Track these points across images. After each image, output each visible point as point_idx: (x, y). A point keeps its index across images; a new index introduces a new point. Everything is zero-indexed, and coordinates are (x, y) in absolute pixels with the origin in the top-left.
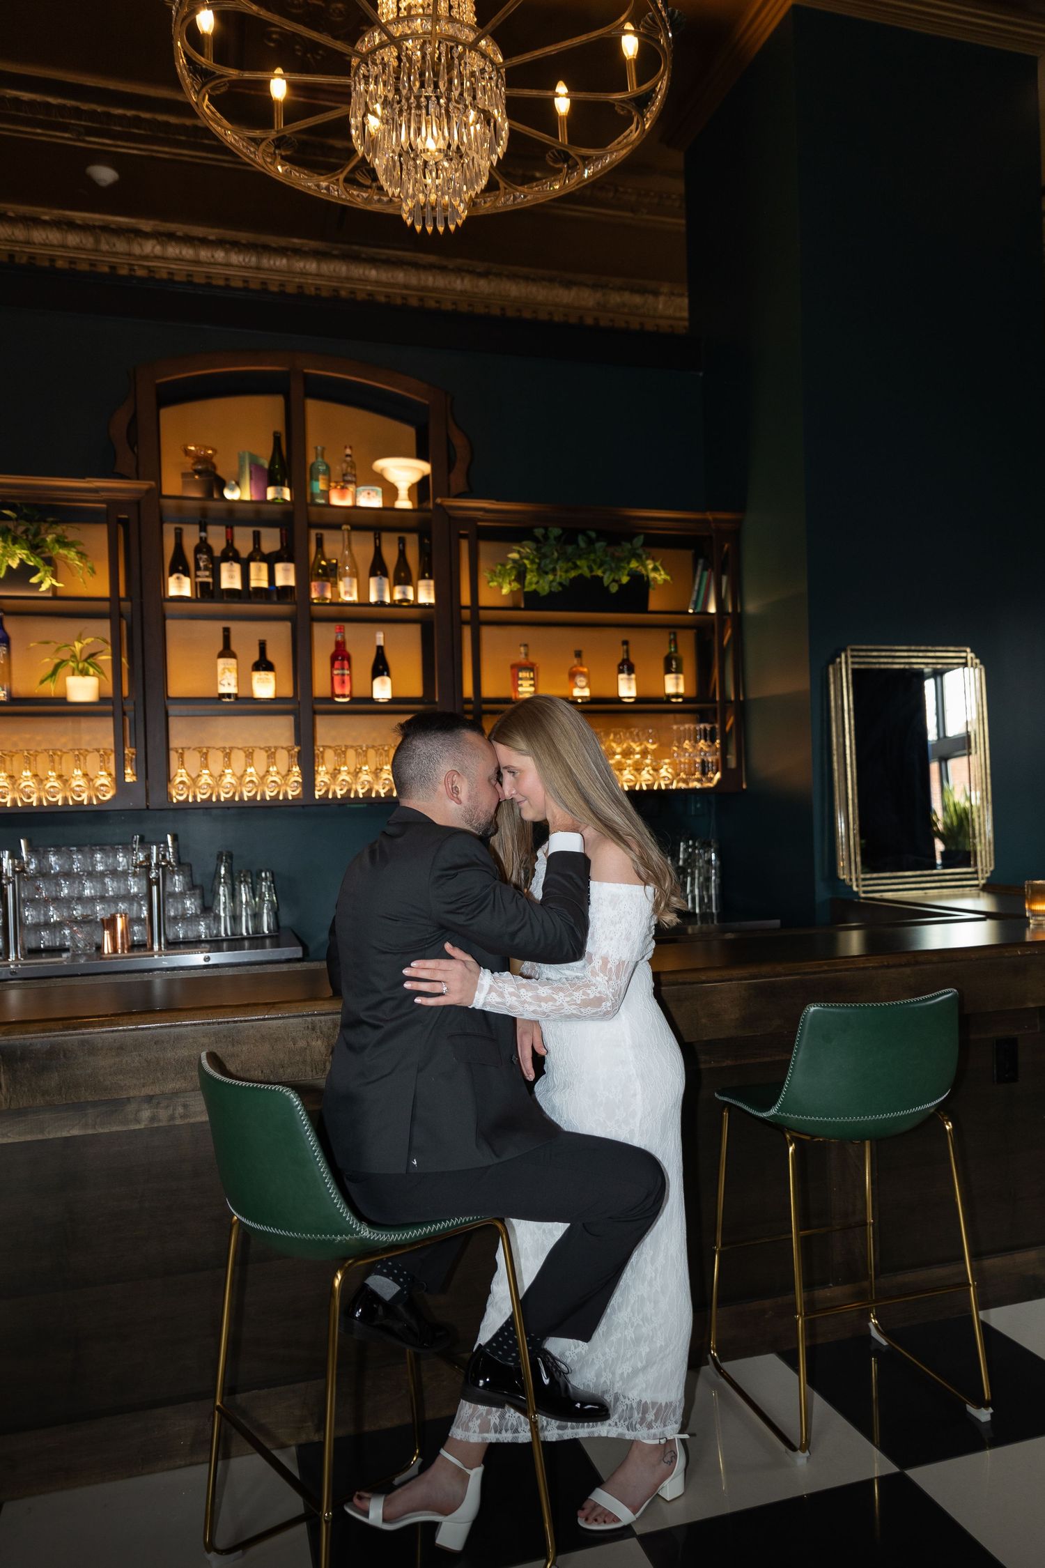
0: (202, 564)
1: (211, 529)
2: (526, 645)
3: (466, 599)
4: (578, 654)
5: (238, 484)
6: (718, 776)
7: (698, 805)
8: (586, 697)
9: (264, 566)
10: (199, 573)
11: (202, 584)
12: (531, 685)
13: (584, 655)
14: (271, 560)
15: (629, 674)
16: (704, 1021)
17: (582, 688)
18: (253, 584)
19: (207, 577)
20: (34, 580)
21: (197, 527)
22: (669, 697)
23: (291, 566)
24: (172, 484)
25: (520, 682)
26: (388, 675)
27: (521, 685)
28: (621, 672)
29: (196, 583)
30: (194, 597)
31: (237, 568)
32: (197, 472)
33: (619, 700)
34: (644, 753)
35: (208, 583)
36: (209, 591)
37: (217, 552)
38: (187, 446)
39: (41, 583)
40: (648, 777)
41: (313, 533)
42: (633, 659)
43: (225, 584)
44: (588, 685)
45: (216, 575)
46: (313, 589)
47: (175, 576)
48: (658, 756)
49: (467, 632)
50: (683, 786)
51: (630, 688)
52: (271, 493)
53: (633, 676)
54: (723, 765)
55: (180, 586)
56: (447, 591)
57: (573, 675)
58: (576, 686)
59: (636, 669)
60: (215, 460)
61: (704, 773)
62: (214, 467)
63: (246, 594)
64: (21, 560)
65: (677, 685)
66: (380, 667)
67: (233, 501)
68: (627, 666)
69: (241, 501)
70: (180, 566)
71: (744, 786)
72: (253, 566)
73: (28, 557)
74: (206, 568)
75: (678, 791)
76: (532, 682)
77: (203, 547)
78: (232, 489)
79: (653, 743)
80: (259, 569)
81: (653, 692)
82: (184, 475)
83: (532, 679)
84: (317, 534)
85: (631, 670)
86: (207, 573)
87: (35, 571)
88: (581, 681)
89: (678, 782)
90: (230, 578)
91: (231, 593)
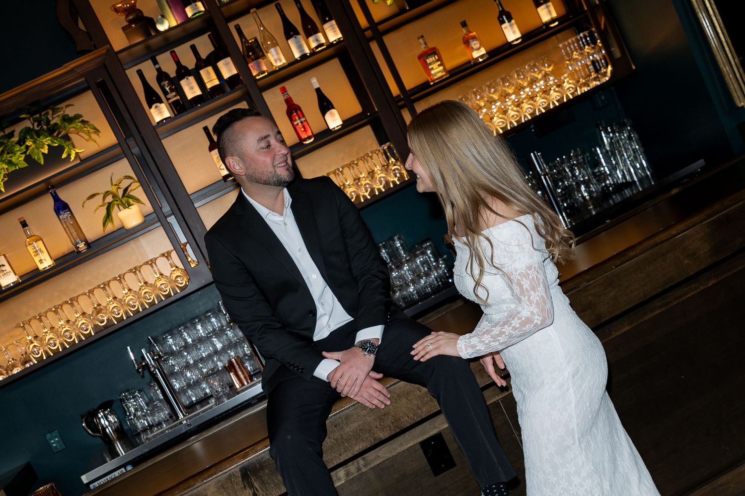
0: (167, 89)
1: (159, 58)
2: (422, 37)
3: (363, 22)
4: (464, 24)
5: (163, 16)
6: (610, 68)
7: (603, 98)
8: (483, 55)
9: (210, 69)
10: (168, 96)
11: (173, 102)
12: (439, 65)
13: (468, 23)
14: (212, 61)
15: (509, 20)
16: (686, 262)
17: (478, 49)
18: (209, 86)
19: (175, 96)
20: (64, 156)
21: (150, 62)
22: (547, 24)
23: (229, 59)
24: (118, 40)
25: (430, 67)
26: (333, 108)
27: (432, 69)
28: (503, 22)
29: (170, 104)
30: (173, 116)
31: (192, 79)
32: (131, 22)
33: (509, 45)
34: (546, 76)
35: (178, 100)
36: (181, 106)
37: (173, 74)
38: (115, 5)
39: (69, 155)
40: (556, 94)
41: (232, 26)
42: (507, 9)
43: (190, 95)
44: (482, 45)
45: (180, 91)
46: (252, 69)
47: (154, 106)
48: (557, 73)
49: (374, 47)
50: (586, 89)
51: (514, 32)
52: (189, 12)
53: (513, 21)
54: (610, 58)
55: (161, 113)
56: (347, 23)
57: (467, 42)
58: (473, 50)
59: (513, 15)
60: (138, 7)
61: (597, 71)
62: (141, 12)
63: (208, 95)
64: (48, 145)
65: (550, 12)
66: (325, 105)
67: (166, 31)
68: (505, 16)
69: (170, 29)
70: (153, 99)
71: (634, 67)
72: (202, 72)
73: (52, 141)
74: (172, 90)
75: (584, 95)
76: (439, 63)
77: (162, 76)
78: (162, 23)
79: (549, 67)
80: (208, 73)
81: (532, 25)
82: (124, 29)
83: (438, 60)
84: (235, 26)
85: (510, 19)
86: (174, 93)
87: (61, 149)
88: (475, 44)
89: (580, 88)
90: (191, 90)
91: (196, 99)
